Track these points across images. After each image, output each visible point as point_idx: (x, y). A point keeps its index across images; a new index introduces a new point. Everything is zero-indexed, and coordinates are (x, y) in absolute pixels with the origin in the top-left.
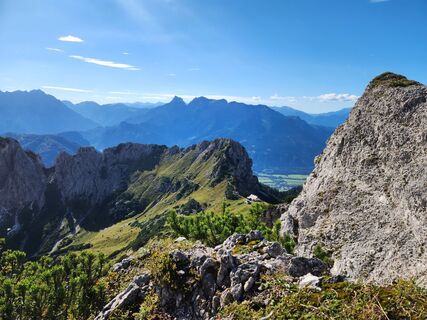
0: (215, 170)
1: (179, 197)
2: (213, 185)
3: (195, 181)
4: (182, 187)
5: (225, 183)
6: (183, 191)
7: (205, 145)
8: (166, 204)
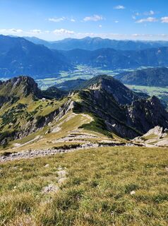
0: (25, 90)
1: (12, 103)
2: (26, 97)
3: (17, 96)
4: (12, 99)
5: (31, 95)
6: (13, 101)
7: (15, 79)
8: (7, 107)
